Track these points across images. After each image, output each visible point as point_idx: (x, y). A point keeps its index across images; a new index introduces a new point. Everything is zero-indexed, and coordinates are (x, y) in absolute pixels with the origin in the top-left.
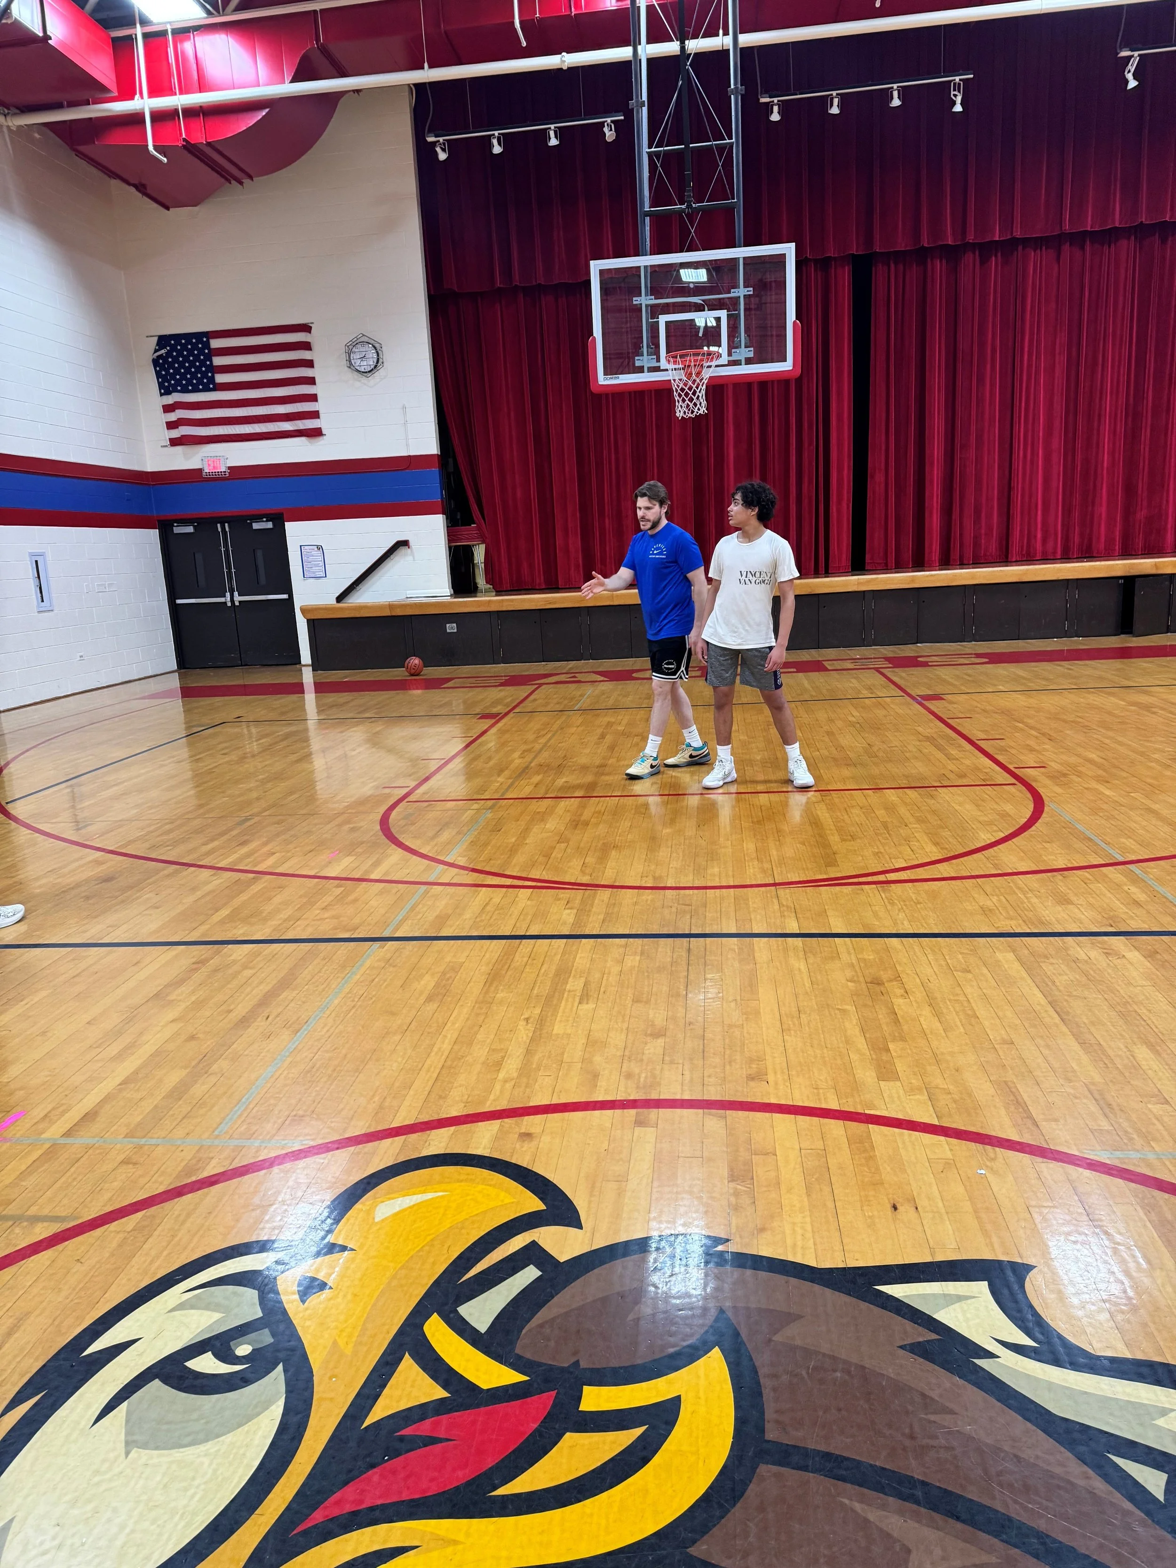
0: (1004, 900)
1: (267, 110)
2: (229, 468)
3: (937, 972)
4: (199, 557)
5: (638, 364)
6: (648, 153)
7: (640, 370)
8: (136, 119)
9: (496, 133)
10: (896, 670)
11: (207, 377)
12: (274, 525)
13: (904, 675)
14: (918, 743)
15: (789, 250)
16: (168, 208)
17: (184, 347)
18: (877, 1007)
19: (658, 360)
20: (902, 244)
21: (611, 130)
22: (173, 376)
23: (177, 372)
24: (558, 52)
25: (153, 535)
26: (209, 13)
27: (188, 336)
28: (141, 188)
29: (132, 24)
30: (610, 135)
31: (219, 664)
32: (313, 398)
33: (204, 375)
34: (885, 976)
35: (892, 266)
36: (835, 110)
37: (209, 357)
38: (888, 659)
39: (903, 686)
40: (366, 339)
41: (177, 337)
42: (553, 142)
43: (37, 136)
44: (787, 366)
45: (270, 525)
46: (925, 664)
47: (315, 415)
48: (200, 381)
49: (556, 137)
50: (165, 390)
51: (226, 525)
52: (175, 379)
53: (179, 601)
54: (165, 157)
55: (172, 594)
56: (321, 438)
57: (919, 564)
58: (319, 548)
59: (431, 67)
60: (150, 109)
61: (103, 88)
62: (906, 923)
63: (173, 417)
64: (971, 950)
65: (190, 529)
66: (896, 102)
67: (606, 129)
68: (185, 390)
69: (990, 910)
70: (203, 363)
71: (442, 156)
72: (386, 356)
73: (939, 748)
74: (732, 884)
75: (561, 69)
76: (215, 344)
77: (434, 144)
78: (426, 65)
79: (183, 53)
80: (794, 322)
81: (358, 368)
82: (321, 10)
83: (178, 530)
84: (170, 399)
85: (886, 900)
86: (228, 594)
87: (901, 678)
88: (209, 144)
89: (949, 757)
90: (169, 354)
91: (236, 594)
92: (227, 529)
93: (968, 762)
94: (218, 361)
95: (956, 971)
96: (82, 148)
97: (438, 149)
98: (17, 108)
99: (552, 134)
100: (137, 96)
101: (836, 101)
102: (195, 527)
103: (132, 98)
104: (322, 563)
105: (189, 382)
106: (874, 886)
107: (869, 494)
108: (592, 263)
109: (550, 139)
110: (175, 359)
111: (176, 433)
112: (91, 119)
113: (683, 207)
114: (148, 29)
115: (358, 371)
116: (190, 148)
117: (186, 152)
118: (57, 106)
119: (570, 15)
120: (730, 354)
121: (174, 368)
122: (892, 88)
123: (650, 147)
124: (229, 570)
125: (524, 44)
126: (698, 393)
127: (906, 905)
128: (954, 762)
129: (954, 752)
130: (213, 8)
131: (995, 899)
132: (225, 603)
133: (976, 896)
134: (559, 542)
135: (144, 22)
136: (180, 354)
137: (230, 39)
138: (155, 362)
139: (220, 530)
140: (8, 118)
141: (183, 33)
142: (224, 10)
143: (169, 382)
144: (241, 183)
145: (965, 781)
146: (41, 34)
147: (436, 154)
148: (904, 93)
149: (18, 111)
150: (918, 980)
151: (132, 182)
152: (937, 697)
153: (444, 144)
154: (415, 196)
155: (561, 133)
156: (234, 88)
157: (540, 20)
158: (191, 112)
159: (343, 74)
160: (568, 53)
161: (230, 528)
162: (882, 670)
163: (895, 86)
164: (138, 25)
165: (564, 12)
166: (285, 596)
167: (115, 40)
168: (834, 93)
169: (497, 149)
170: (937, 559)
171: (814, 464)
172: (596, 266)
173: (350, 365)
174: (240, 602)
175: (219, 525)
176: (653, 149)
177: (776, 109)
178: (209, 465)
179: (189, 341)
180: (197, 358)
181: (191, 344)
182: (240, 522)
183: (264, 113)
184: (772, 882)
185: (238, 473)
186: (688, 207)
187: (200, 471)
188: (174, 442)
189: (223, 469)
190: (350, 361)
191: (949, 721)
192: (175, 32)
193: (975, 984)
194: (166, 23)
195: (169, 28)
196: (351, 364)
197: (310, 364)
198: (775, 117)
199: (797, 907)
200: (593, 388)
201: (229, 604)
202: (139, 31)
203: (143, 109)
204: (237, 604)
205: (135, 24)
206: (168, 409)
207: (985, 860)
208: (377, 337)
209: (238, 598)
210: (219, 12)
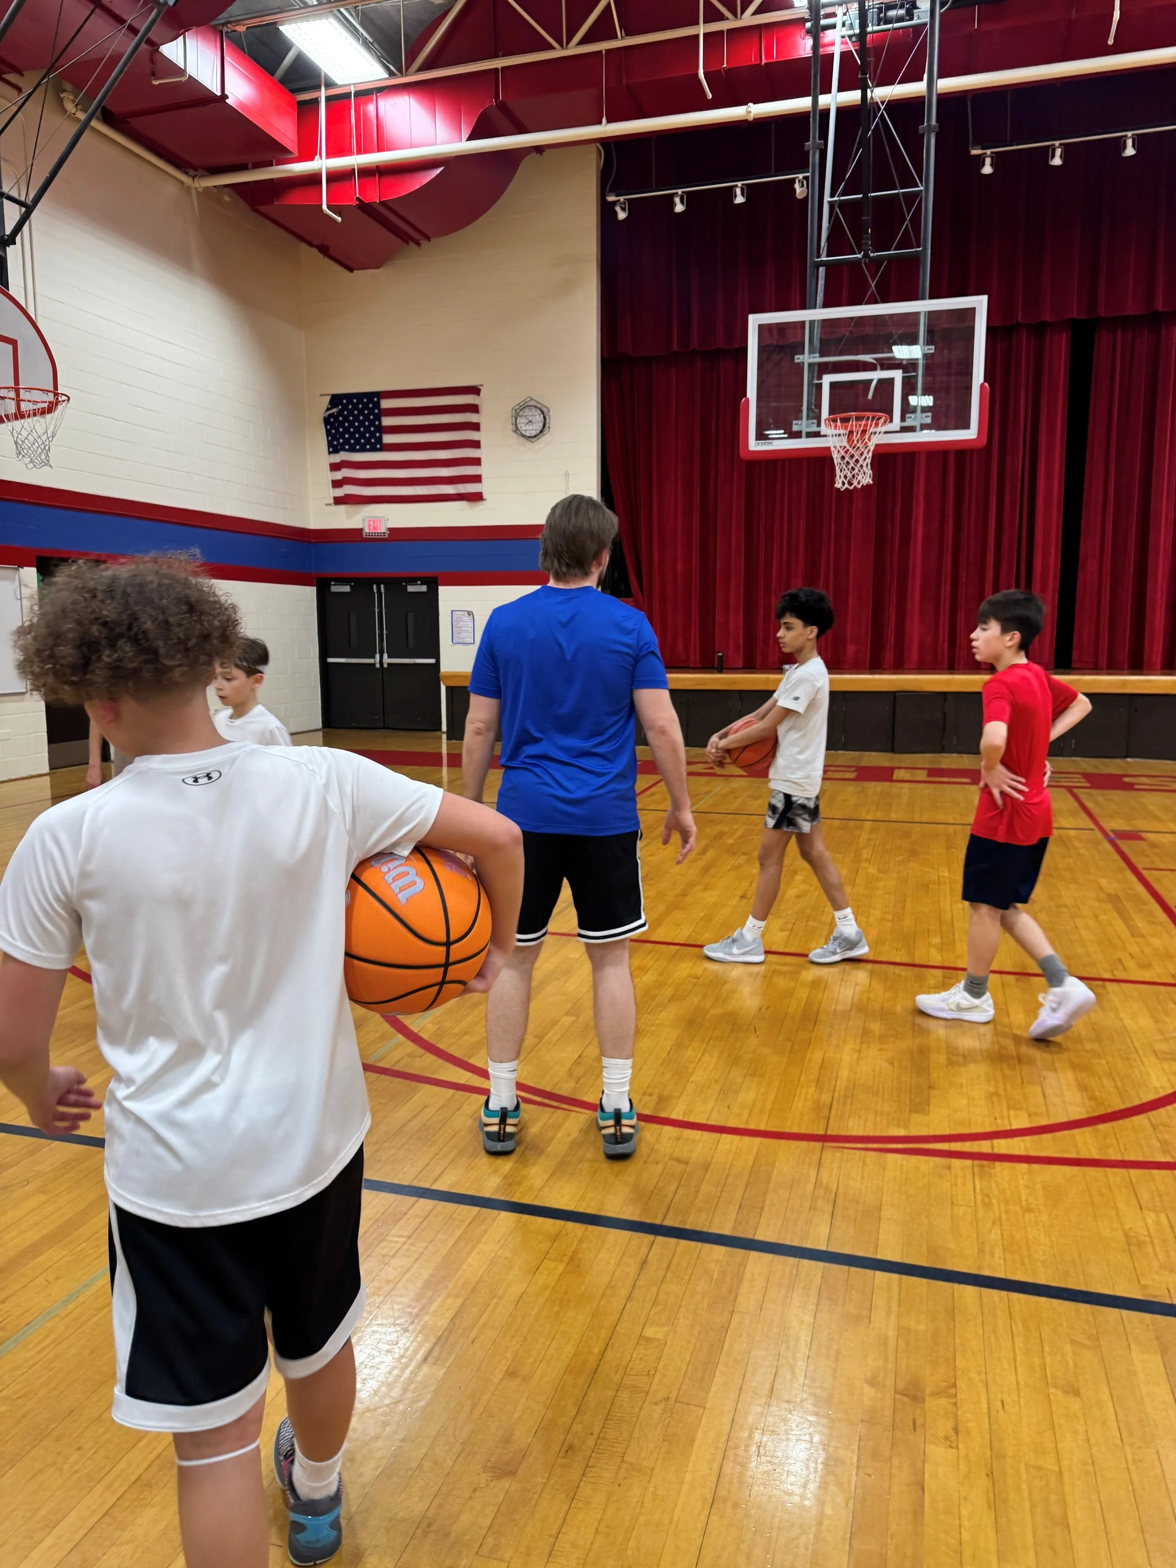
0: (1166, 1223)
1: (441, 169)
2: (389, 529)
3: (1022, 1383)
4: (353, 617)
5: (795, 428)
6: (830, 202)
7: (798, 435)
8: (313, 179)
9: (680, 191)
10: (1092, 791)
11: (375, 437)
12: (428, 588)
13: (1100, 799)
14: (1096, 904)
15: (980, 303)
16: (351, 270)
17: (355, 406)
18: (895, 1461)
19: (819, 425)
20: (1131, 308)
21: (803, 186)
22: (342, 435)
23: (346, 430)
24: (745, 103)
25: (310, 593)
26: (391, 74)
27: (360, 396)
28: (324, 250)
29: (318, 87)
30: (800, 191)
31: (364, 725)
32: (477, 462)
33: (373, 435)
34: (932, 1380)
35: (1119, 334)
36: (1057, 161)
37: (378, 418)
38: (1088, 776)
39: (1095, 815)
40: (533, 403)
41: (349, 396)
42: (740, 199)
43: (227, 198)
44: (970, 434)
45: (424, 588)
46: (1130, 787)
47: (477, 479)
48: (368, 441)
49: (743, 194)
50: (334, 449)
51: (382, 586)
52: (344, 438)
53: (331, 660)
54: (340, 216)
55: (324, 653)
56: (481, 503)
57: (1137, 666)
58: (470, 613)
59: (609, 121)
60: (327, 169)
61: (283, 149)
62: (998, 1252)
63: (339, 475)
64: (1090, 1337)
65: (347, 589)
66: (1130, 151)
67: (797, 186)
68: (353, 450)
69: (1140, 1244)
70: (372, 423)
71: (622, 215)
72: (553, 421)
73: (1122, 914)
74: (762, 1127)
75: (746, 120)
76: (386, 404)
77: (614, 203)
78: (604, 120)
79: (365, 114)
80: (982, 386)
81: (524, 433)
82: (502, 68)
83: (335, 589)
84: (337, 458)
85: (979, 1197)
86: (378, 656)
87: (1096, 803)
88: (382, 203)
89: (1134, 933)
90: (340, 413)
91: (385, 656)
92: (383, 590)
93: (1156, 942)
94: (387, 421)
95: (1055, 1386)
96: (261, 208)
97: (618, 209)
98: (205, 169)
99: (738, 191)
100: (317, 157)
101: (1058, 152)
102: (352, 587)
103: (312, 159)
104: (471, 630)
105: (357, 441)
106: (969, 1162)
107: (1079, 585)
108: (751, 317)
109: (736, 196)
110: (346, 419)
111: (340, 492)
112: (272, 180)
113: (859, 256)
114: (333, 92)
115: (523, 436)
116: (364, 207)
117: (360, 212)
118: (242, 167)
119: (759, 65)
120: (903, 419)
121: (344, 427)
122: (1126, 136)
123: (832, 195)
124: (381, 631)
125: (710, 96)
126: (861, 462)
127: (1007, 1212)
128: (1138, 939)
129: (1140, 924)
130: (397, 70)
131: (1151, 1217)
132: (374, 665)
133: (1121, 1206)
134: (719, 618)
135: (329, 84)
136: (351, 412)
137: (411, 99)
138: (327, 421)
139: (375, 591)
140: (196, 180)
141: (366, 94)
142: (407, 69)
143: (338, 440)
144: (419, 244)
145: (1146, 976)
146: (219, 93)
147: (616, 213)
148: (1139, 142)
149: (207, 173)
150: (984, 1400)
151: (315, 243)
152: (1134, 836)
153: (624, 203)
154: (595, 257)
155: (748, 191)
156: (411, 147)
157: (727, 71)
158: (366, 172)
159: (522, 130)
160: (755, 103)
161: (385, 588)
162: (1076, 791)
163: (1129, 134)
164: (323, 89)
165: (753, 60)
166: (432, 661)
167: (300, 103)
168: (1057, 143)
169: (679, 208)
170: (1159, 660)
171: (1015, 547)
172: (755, 321)
173: (516, 430)
174: (389, 664)
175: (375, 586)
176: (835, 199)
177: (988, 161)
178: (369, 525)
179: (360, 401)
180: (366, 417)
181: (363, 403)
182: (396, 584)
183: (438, 171)
184: (821, 1132)
185: (397, 534)
186: (864, 256)
187: (360, 531)
188: (338, 501)
189: (383, 530)
190: (516, 425)
191: (1145, 873)
192: (358, 94)
193: (1081, 1428)
194: (349, 85)
195: (353, 90)
196: (517, 428)
197: (476, 427)
198: (987, 170)
199: (841, 1191)
200: (742, 454)
201: (378, 666)
202: (323, 94)
203: (321, 170)
204: (385, 666)
205: (320, 87)
206: (335, 467)
207: (1150, 1129)
208: (546, 401)
209: (387, 660)
210: (401, 73)
